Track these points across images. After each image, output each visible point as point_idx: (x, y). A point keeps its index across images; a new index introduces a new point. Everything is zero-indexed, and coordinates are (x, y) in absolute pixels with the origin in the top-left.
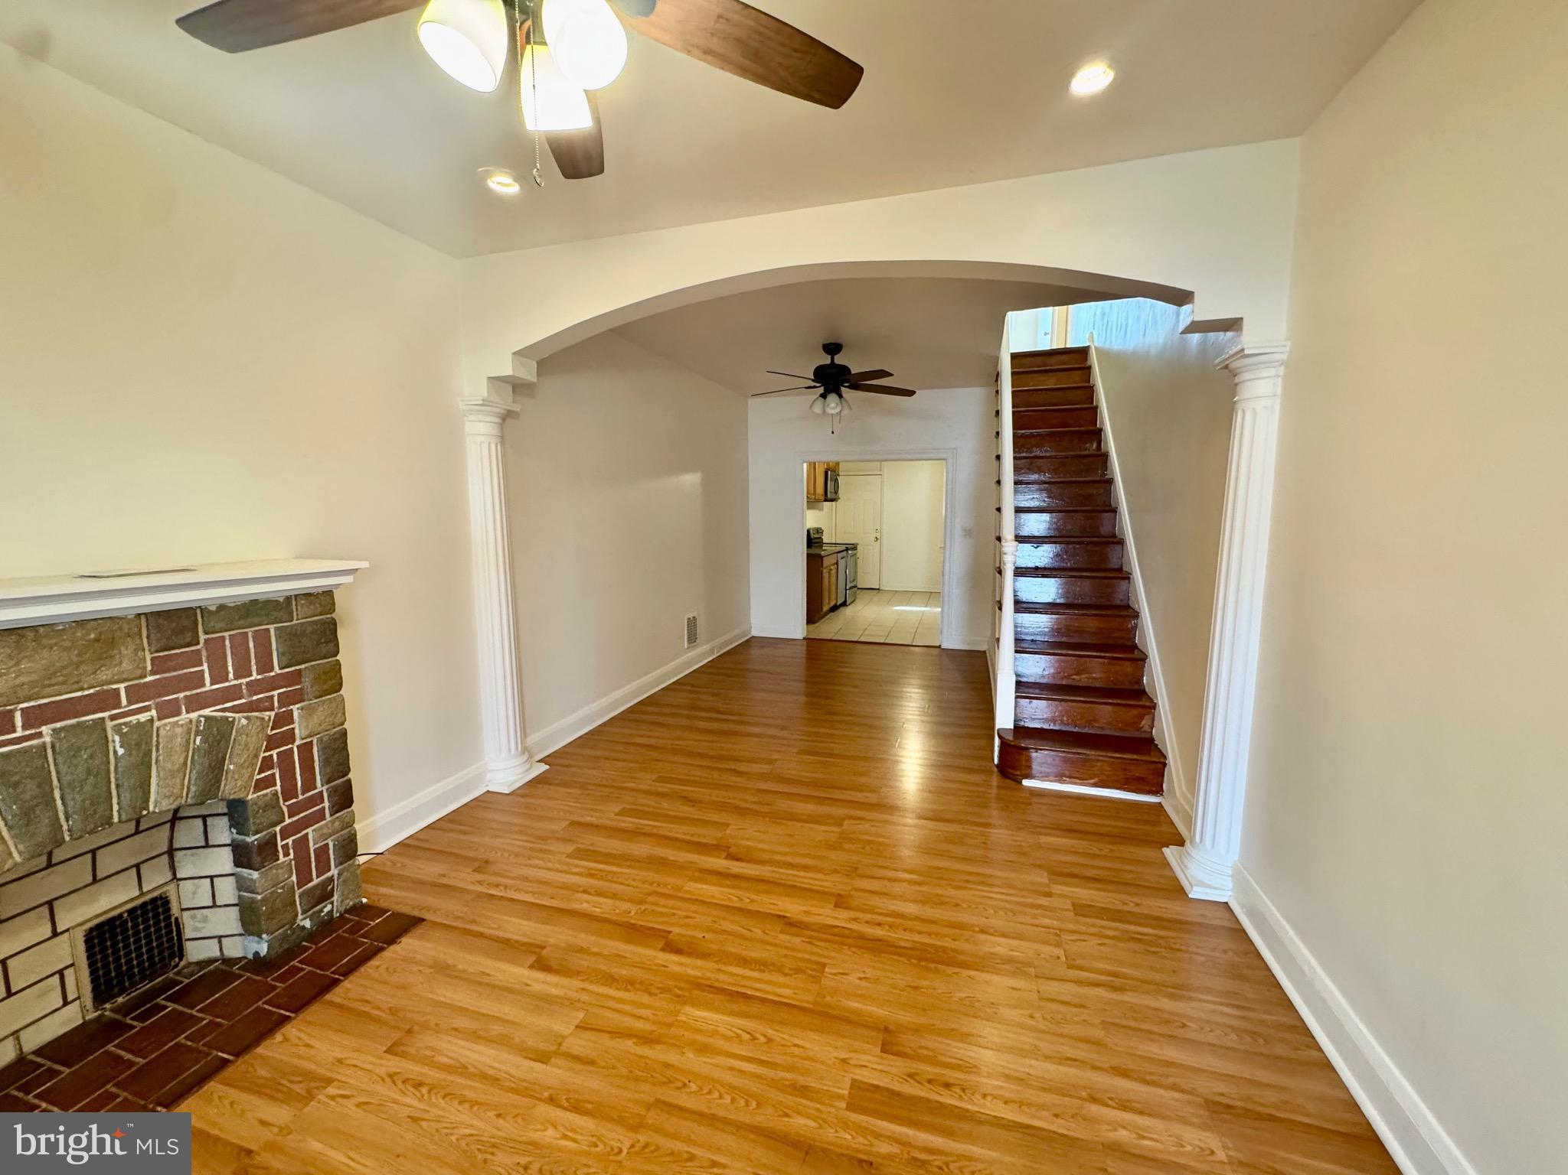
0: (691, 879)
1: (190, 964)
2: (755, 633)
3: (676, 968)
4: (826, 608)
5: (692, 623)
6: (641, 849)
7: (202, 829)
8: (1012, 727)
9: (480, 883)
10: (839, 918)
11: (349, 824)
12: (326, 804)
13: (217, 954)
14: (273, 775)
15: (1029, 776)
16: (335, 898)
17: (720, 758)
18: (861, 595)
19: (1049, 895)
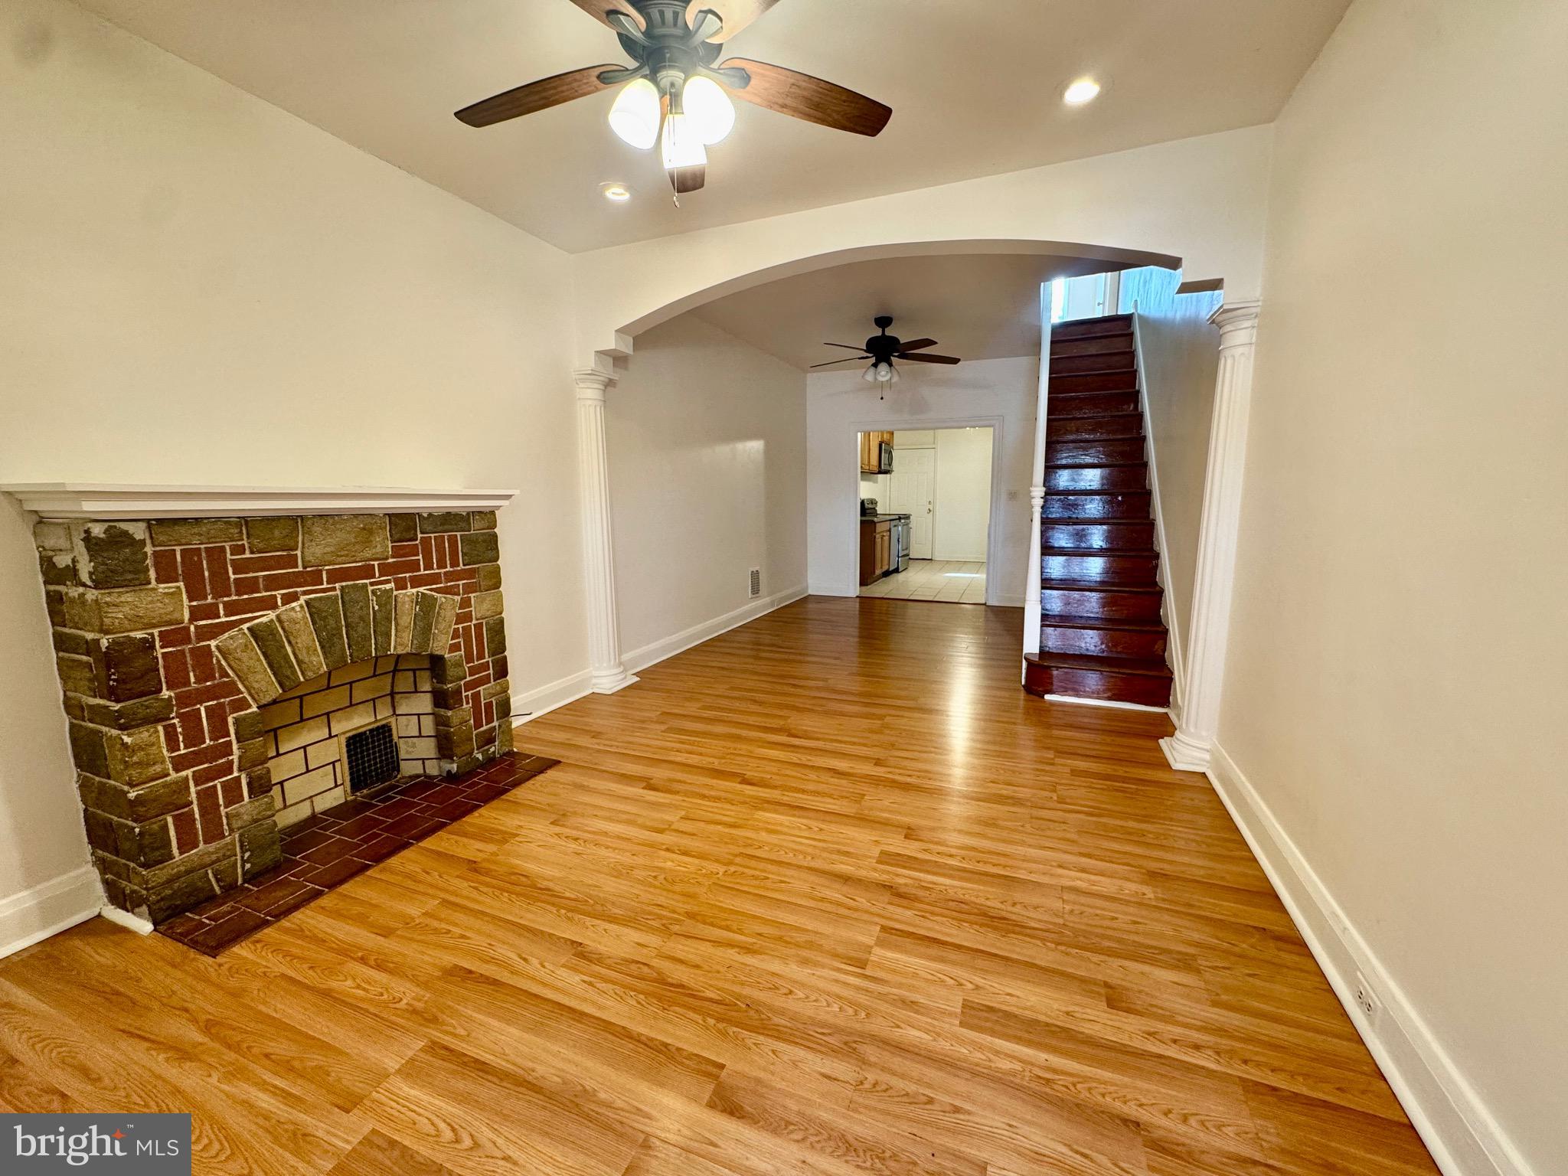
0: (760, 747)
1: (404, 777)
2: (810, 592)
3: (751, 793)
4: (878, 572)
5: (755, 575)
6: (719, 729)
7: (412, 679)
8: (1037, 651)
9: (598, 744)
10: (879, 771)
11: (505, 690)
12: (491, 671)
13: (422, 772)
14: (459, 642)
15: (1051, 692)
16: (497, 743)
17: (782, 677)
18: (913, 565)
19: (1053, 764)
